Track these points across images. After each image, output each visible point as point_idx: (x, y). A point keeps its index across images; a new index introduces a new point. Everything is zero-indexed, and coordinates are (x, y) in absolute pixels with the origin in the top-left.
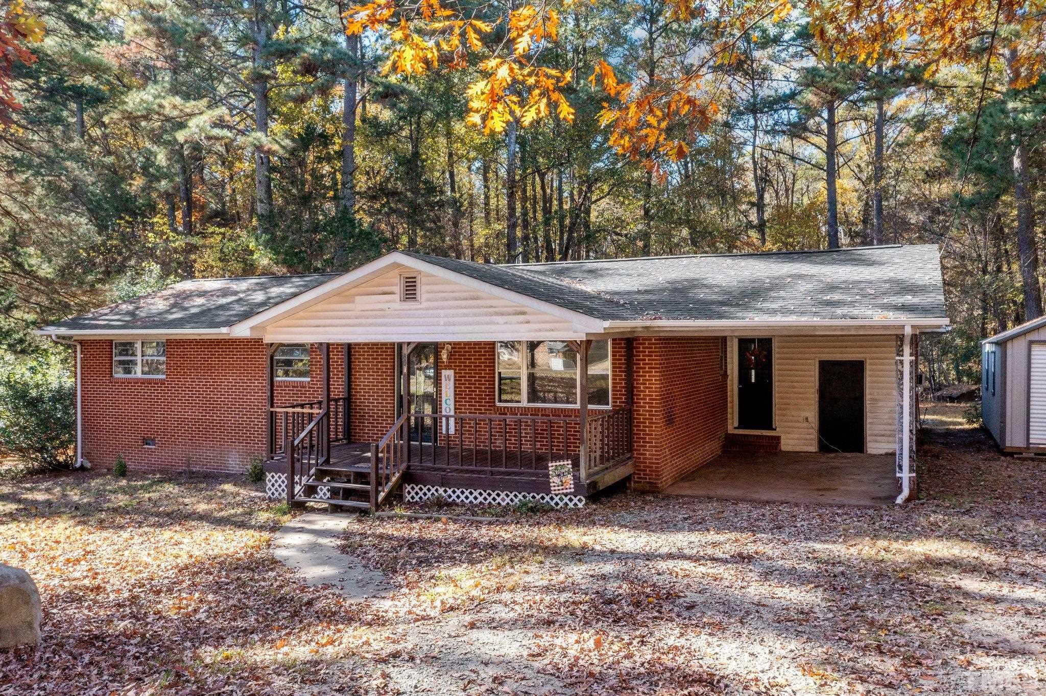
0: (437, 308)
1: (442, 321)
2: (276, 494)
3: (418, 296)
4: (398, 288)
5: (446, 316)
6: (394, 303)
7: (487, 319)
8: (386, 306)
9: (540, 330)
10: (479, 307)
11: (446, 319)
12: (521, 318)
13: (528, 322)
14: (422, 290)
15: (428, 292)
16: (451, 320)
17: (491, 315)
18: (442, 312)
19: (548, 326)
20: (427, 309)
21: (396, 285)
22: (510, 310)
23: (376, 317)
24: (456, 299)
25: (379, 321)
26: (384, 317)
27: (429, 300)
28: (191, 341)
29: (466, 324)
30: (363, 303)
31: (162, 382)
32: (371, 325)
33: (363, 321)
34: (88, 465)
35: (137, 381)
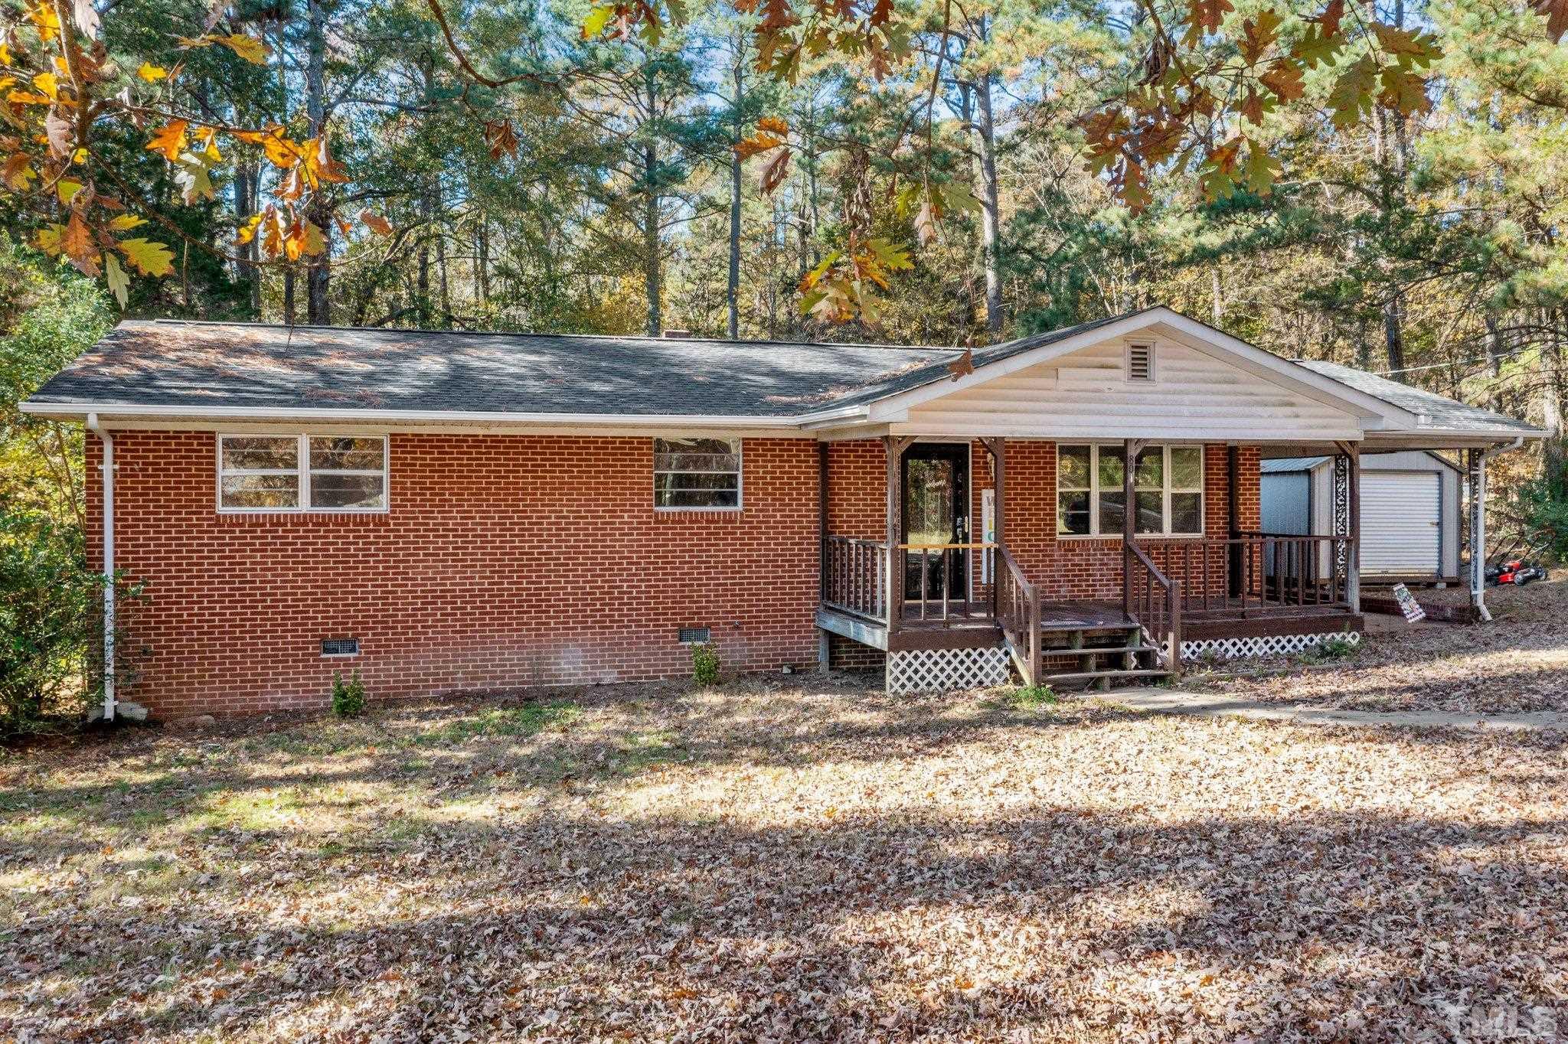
0: (1181, 392)
1: (1185, 410)
2: (910, 686)
3: (1151, 374)
4: (1125, 361)
5: (1193, 404)
6: (1119, 380)
7: (1247, 410)
8: (1105, 385)
9: (1311, 427)
10: (1236, 394)
11: (1192, 409)
12: (1288, 410)
13: (1297, 416)
14: (1158, 365)
15: (1166, 369)
16: (1198, 409)
17: (1248, 404)
18: (1186, 398)
19: (1319, 421)
20: (1168, 392)
21: (1119, 356)
22: (1273, 399)
23: (1089, 401)
24: (1205, 381)
25: (1093, 406)
26: (1102, 401)
27: (1167, 380)
28: (462, 440)
29: (1217, 415)
30: (1070, 379)
31: (380, 521)
32: (1082, 412)
33: (1070, 406)
34: (140, 713)
35: (301, 521)
